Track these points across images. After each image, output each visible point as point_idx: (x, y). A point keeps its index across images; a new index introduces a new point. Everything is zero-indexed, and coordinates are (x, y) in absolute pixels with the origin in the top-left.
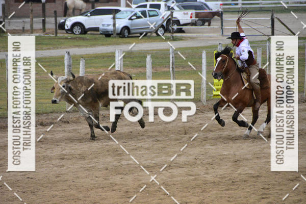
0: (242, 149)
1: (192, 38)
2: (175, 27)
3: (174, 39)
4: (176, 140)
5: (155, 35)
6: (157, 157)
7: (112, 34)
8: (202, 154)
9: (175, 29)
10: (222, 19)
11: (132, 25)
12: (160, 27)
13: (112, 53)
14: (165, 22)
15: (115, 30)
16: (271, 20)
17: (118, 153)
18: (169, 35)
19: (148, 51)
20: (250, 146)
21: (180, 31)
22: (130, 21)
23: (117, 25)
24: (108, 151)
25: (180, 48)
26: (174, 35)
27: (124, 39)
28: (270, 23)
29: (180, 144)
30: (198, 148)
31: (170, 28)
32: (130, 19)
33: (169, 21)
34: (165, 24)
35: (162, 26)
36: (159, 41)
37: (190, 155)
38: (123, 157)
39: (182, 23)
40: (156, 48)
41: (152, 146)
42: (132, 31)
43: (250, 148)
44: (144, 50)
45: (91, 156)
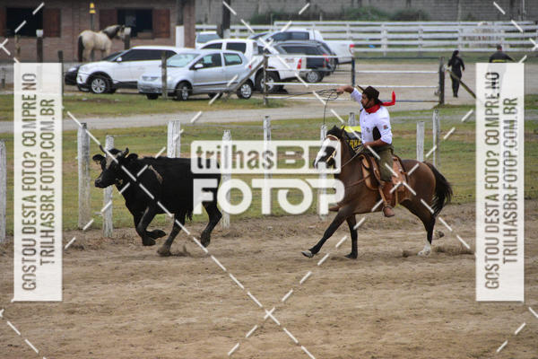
0: (390, 300)
1: (300, 103)
2: (271, 84)
3: (269, 105)
4: (274, 281)
5: (235, 96)
6: (239, 311)
7: (161, 94)
8: (320, 308)
9: (271, 87)
10: (353, 71)
11: (195, 79)
12: (245, 83)
13: (160, 127)
14: (254, 74)
15: (164, 88)
16: (438, 75)
17: (171, 303)
18: (259, 97)
19: (223, 124)
20: (403, 296)
21: (280, 90)
22: (192, 72)
23: (169, 79)
24: (152, 299)
25: (279, 120)
26: (270, 97)
27: (181, 103)
28: (438, 80)
29: (280, 290)
30: (311, 296)
31: (262, 85)
32: (193, 68)
33: (260, 72)
34: (253, 78)
35: (248, 81)
36: (243, 108)
37: (298, 309)
38: (178, 311)
39: (282, 76)
40: (237, 120)
41: (231, 292)
42: (195, 90)
43: (403, 299)
44: (217, 124)
45: (122, 308)
